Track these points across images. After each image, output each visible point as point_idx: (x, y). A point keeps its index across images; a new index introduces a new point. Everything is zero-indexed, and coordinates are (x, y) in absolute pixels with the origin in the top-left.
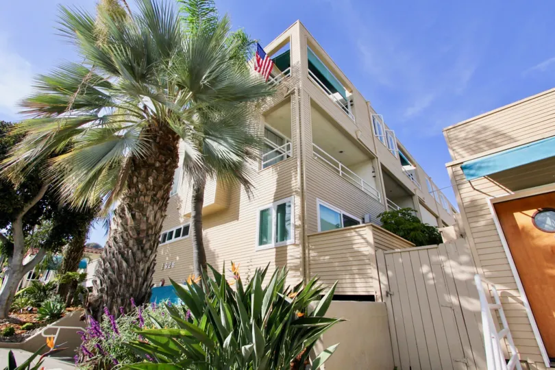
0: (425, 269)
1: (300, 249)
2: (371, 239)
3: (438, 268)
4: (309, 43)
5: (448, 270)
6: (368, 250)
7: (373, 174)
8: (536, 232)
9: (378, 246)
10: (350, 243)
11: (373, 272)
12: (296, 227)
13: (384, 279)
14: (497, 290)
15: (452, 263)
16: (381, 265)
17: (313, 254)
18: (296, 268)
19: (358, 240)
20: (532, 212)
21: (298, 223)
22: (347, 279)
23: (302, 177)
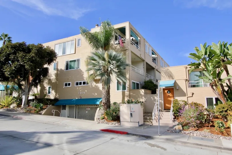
0: (152, 98)
1: (129, 92)
2: (144, 92)
3: (154, 98)
4: (131, 28)
5: (155, 98)
6: (143, 94)
7: (143, 66)
8: (167, 93)
9: (145, 93)
10: (140, 92)
11: (143, 98)
12: (127, 87)
13: (145, 99)
14: (161, 101)
15: (156, 97)
16: (145, 96)
17: (131, 93)
18: (127, 96)
19: (141, 92)
20: (167, 91)
21: (128, 86)
22: (139, 99)
23: (129, 75)
